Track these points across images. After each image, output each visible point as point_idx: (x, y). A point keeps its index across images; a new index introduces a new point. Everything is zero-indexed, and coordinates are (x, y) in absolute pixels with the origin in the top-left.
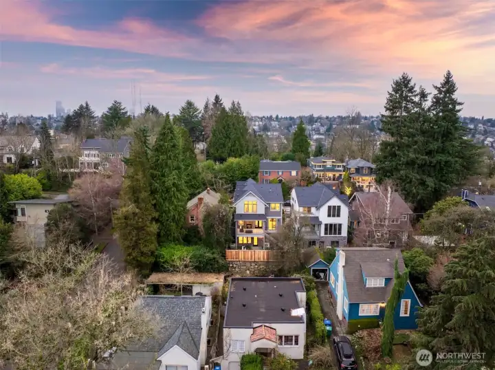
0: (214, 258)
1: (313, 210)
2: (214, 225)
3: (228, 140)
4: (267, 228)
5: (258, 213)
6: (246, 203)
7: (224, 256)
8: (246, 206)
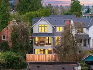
0: (18, 58)
1: (85, 30)
2: (18, 35)
3: (29, 4)
4: (54, 43)
5: (48, 32)
6: (40, 26)
7: (25, 58)
8: (40, 28)
